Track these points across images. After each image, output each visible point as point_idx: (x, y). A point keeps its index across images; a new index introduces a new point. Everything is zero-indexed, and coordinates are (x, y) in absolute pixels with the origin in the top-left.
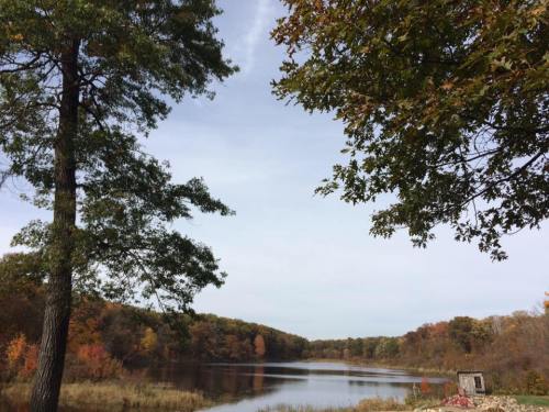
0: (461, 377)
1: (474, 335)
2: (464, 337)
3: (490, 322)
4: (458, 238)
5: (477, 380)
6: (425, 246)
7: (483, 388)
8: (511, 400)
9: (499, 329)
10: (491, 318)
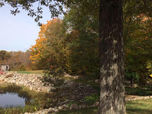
0: (2, 66)
1: (6, 56)
2: (3, 56)
3: (11, 53)
4: (29, 15)
5: (7, 67)
6: (15, 15)
7: (8, 69)
8: (16, 72)
9: (13, 55)
10: (12, 52)
